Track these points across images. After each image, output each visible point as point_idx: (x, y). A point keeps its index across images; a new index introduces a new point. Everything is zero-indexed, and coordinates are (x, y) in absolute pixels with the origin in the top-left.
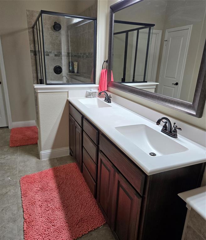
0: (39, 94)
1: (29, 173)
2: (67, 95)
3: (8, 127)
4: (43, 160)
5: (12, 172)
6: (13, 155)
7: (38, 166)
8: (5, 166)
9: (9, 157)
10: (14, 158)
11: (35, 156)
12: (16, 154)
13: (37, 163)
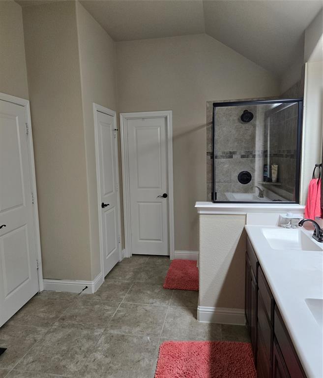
0: (201, 215)
1: (175, 339)
2: (244, 221)
3: (169, 257)
4: (200, 321)
5: (155, 328)
6: (163, 302)
7: (192, 331)
8: (149, 316)
9: (158, 303)
10: (164, 307)
11: (192, 312)
12: (167, 302)
13: (191, 324)
